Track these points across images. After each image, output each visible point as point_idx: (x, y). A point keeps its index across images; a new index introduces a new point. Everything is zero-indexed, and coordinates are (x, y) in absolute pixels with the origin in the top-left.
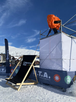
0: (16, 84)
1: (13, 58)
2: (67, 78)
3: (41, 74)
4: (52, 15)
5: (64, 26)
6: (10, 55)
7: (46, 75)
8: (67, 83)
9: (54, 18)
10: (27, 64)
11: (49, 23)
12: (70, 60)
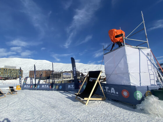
0: (84, 99)
1: (81, 75)
2: (137, 93)
3: (108, 90)
4: (113, 30)
5: (127, 38)
6: (79, 72)
7: (113, 90)
8: (138, 99)
9: (116, 32)
10: (93, 80)
11: (111, 38)
12: (140, 73)
